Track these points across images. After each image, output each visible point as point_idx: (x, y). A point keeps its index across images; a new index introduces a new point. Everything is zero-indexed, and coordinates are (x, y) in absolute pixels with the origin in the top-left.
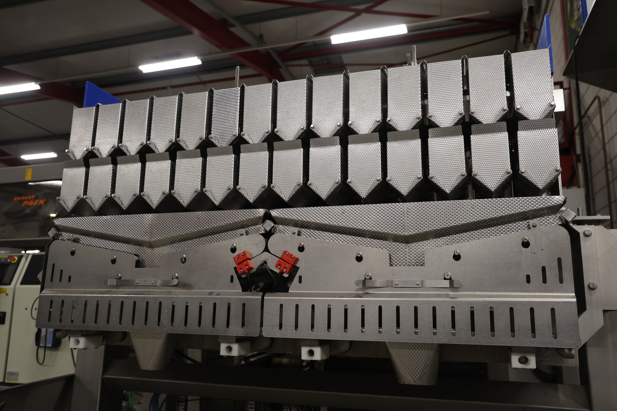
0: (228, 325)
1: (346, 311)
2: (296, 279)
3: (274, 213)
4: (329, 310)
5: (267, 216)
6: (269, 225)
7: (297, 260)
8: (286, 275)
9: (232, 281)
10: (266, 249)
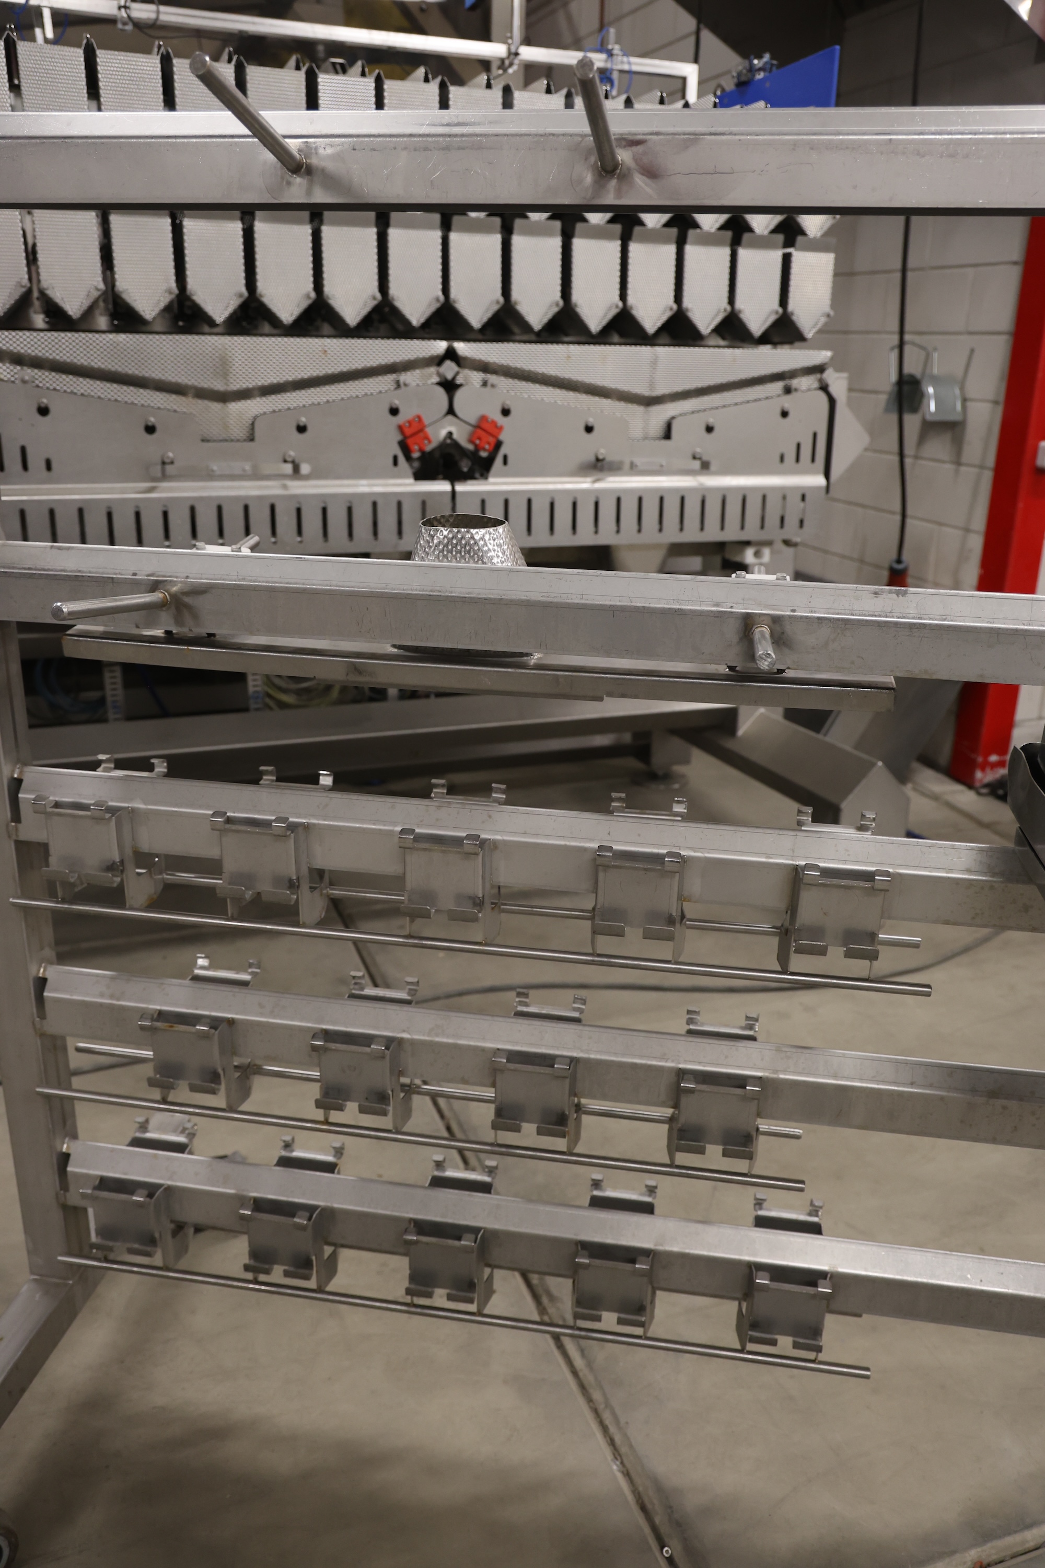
0: (400, 533)
1: (574, 505)
2: (499, 460)
3: (461, 347)
4: (552, 505)
5: (451, 354)
6: (449, 369)
7: (500, 429)
8: (484, 454)
9: (395, 461)
10: (451, 411)
